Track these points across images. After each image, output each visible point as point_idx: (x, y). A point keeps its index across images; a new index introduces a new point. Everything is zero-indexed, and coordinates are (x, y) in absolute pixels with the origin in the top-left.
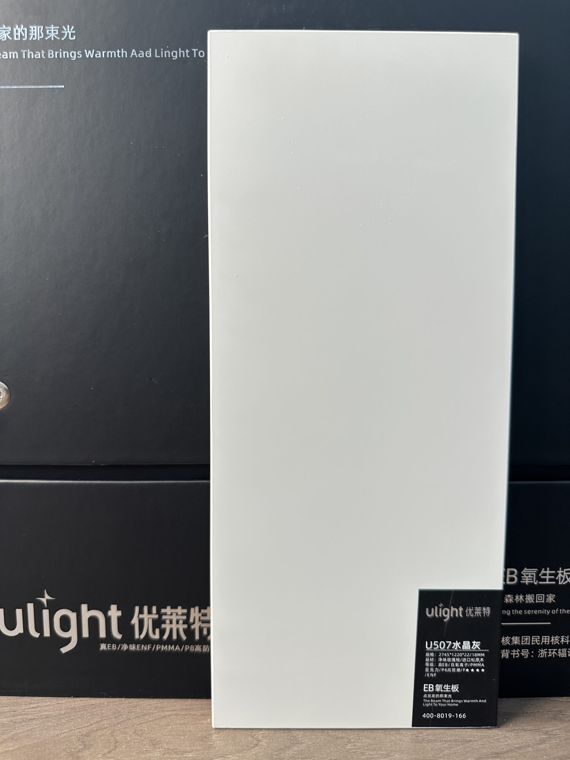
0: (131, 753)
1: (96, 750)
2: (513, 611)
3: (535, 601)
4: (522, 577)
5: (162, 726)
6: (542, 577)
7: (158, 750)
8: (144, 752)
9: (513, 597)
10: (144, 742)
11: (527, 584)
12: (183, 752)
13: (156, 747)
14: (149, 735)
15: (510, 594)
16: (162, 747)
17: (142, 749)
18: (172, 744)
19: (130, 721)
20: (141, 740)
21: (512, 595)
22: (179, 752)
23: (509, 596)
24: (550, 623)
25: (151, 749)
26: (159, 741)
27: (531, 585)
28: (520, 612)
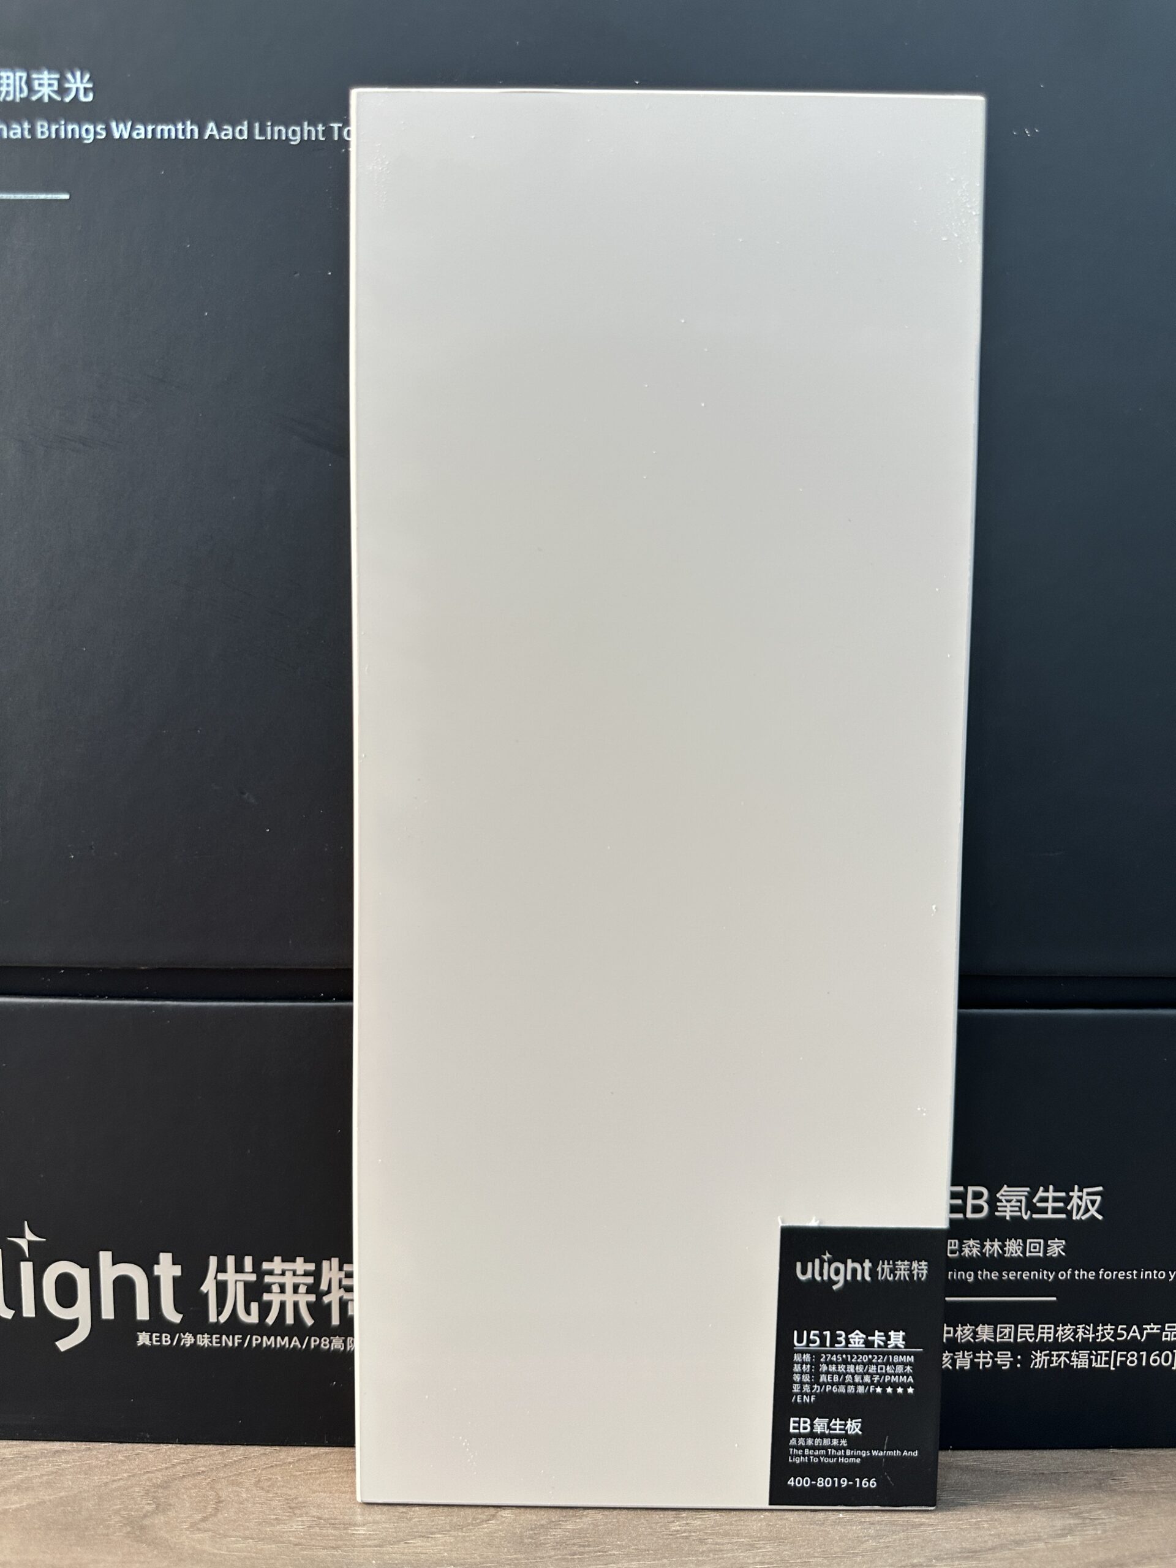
0: (246, 1522)
1: (180, 1514)
2: (979, 1272)
3: (1024, 1252)
4: (998, 1204)
5: (310, 1474)
6: (1039, 1205)
7: (300, 1519)
8: (272, 1521)
9: (979, 1246)
10: (274, 1503)
11: (1008, 1218)
12: (347, 1524)
13: (296, 1512)
14: (284, 1489)
15: (974, 1240)
16: (307, 1513)
17: (269, 1515)
18: (328, 1508)
19: (250, 1461)
20: (267, 1500)
21: (978, 1241)
22: (340, 1524)
23: (971, 1242)
24: (1055, 1299)
25: (285, 1515)
26: (303, 1503)
27: (1017, 1220)
28: (994, 1276)
